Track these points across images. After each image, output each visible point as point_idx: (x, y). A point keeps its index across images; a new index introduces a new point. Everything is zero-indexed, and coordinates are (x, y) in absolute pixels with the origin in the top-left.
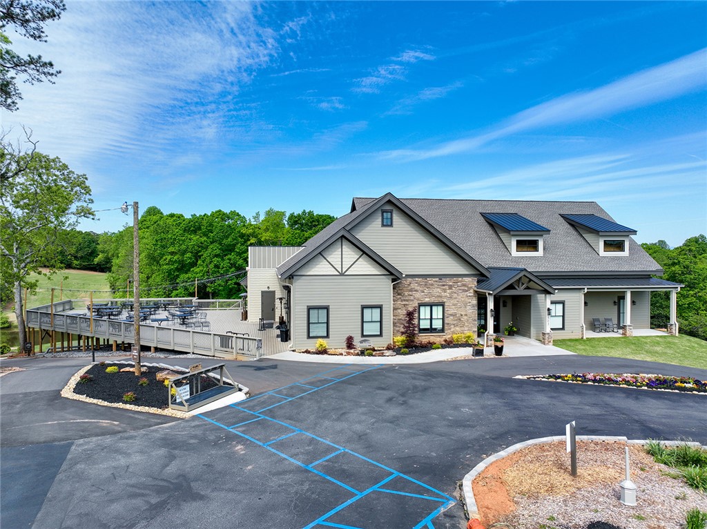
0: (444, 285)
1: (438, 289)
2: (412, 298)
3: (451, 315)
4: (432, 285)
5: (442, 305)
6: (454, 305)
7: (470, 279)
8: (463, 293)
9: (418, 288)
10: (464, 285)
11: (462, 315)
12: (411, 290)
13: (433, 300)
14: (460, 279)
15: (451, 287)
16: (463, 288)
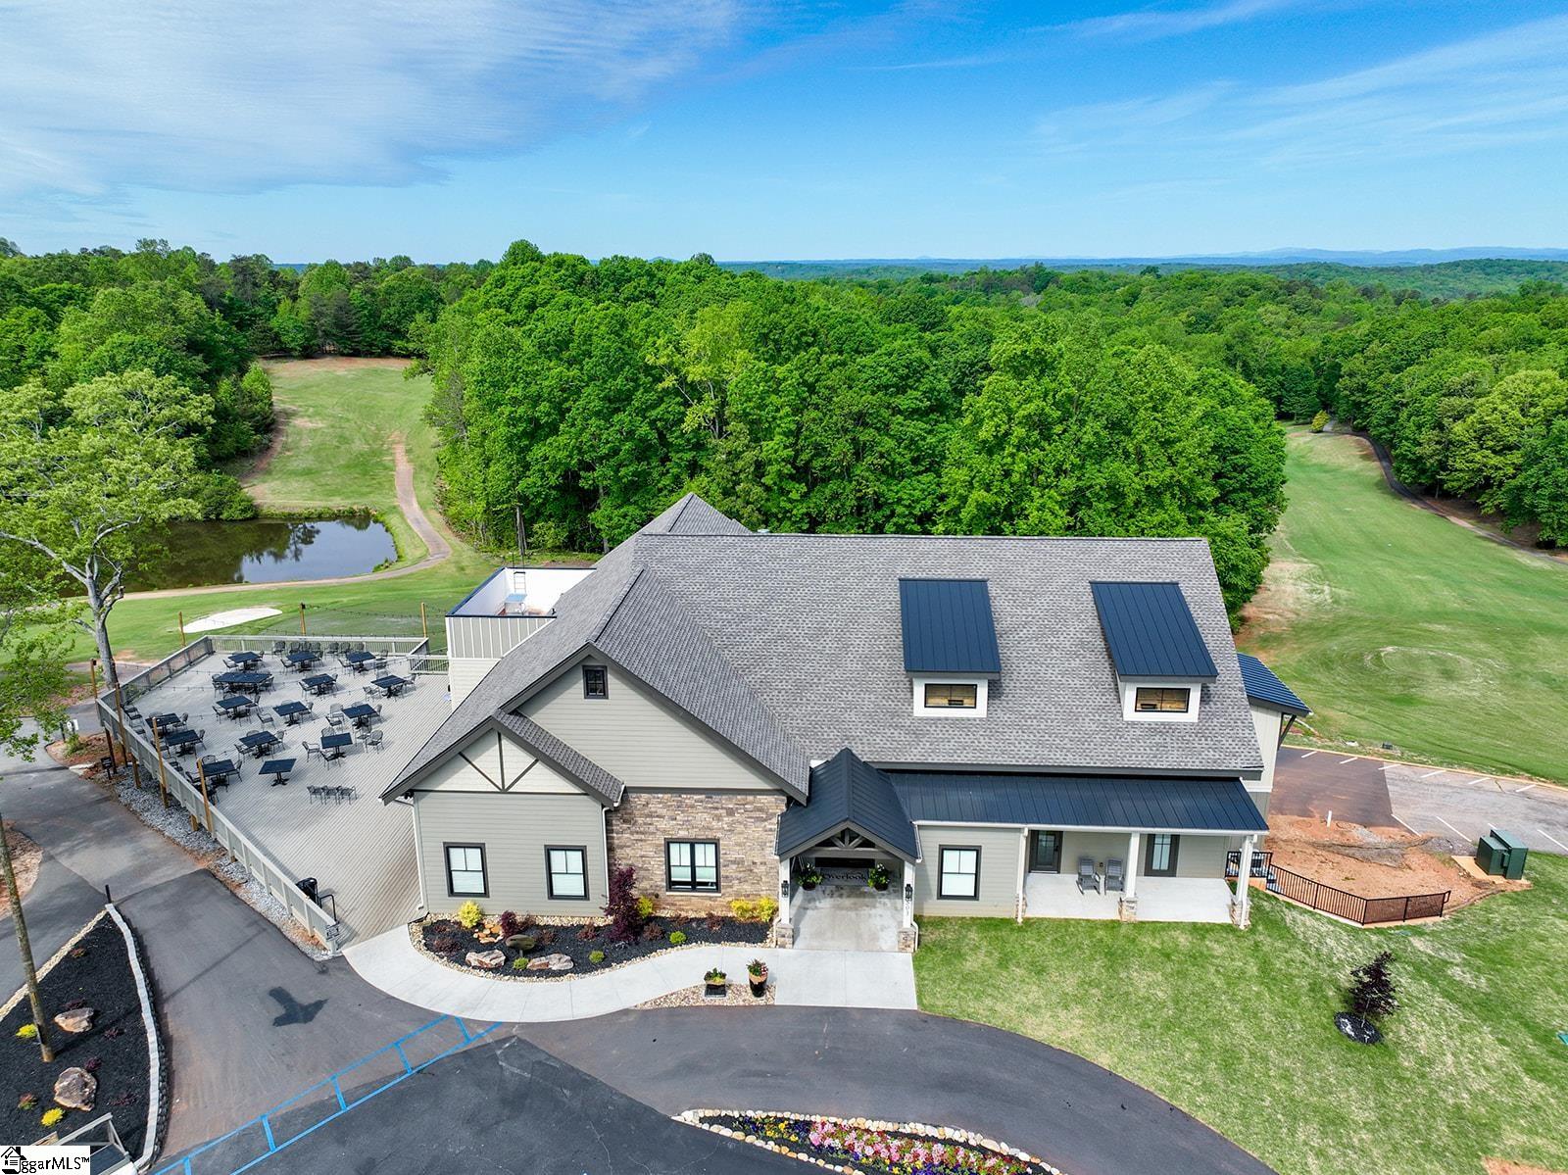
0: (717, 808)
1: (705, 815)
2: (652, 829)
3: (734, 862)
4: (692, 807)
5: (716, 843)
6: (737, 844)
7: (771, 798)
8: (758, 824)
9: (664, 812)
10: (760, 810)
11: (754, 863)
12: (650, 816)
13: (693, 834)
14: (750, 798)
15: (731, 812)
16: (758, 814)
